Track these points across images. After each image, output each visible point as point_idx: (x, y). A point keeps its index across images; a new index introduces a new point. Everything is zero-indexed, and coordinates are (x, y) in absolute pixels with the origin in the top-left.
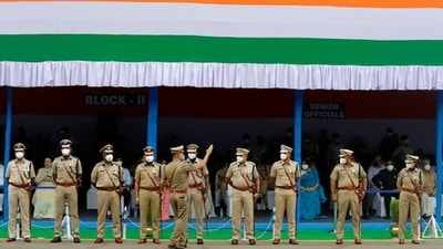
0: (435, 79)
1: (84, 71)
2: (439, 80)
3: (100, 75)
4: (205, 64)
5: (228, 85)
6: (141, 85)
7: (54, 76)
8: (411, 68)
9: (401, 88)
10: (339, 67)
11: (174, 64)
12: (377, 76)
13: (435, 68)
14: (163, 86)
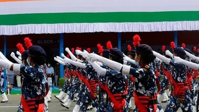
0: (173, 27)
1: (33, 28)
2: (175, 27)
3: (40, 29)
4: (82, 24)
5: (91, 31)
6: (56, 33)
7: (22, 30)
8: (163, 22)
9: (160, 30)
10: (135, 23)
11: (69, 24)
12: (150, 26)
13: (173, 22)
14: (65, 33)
